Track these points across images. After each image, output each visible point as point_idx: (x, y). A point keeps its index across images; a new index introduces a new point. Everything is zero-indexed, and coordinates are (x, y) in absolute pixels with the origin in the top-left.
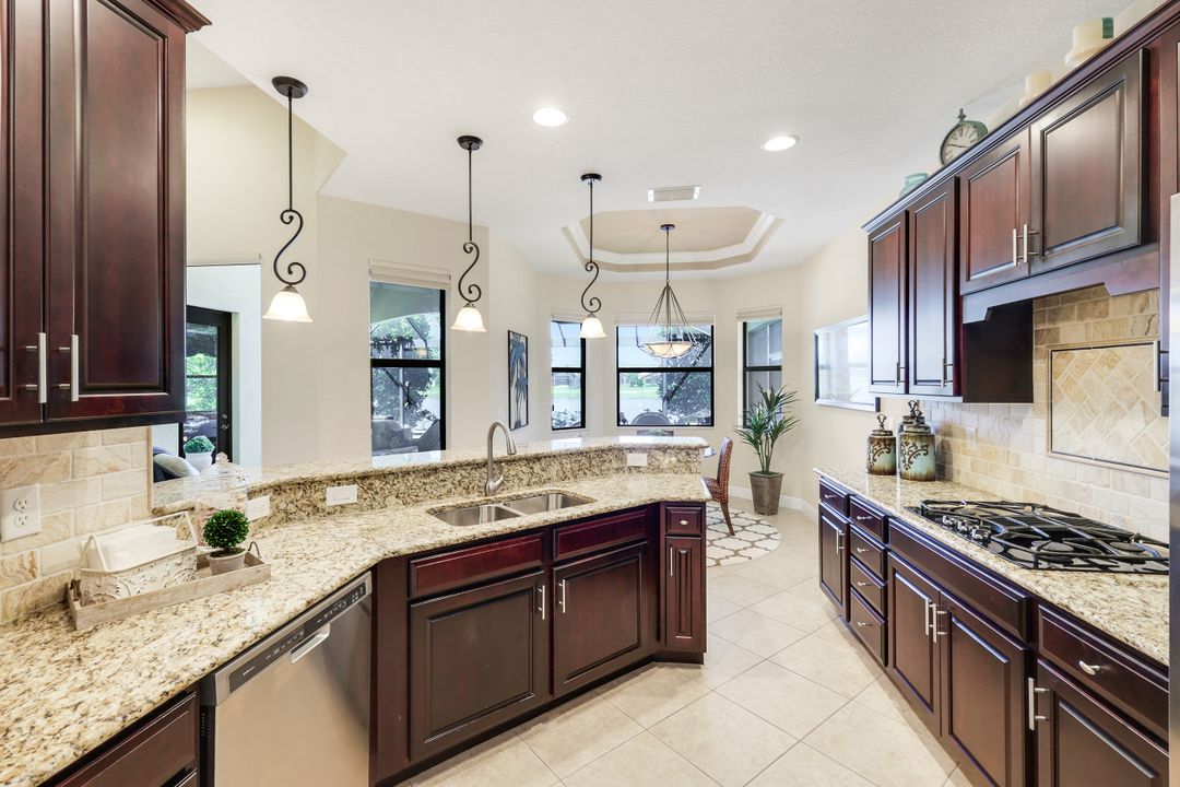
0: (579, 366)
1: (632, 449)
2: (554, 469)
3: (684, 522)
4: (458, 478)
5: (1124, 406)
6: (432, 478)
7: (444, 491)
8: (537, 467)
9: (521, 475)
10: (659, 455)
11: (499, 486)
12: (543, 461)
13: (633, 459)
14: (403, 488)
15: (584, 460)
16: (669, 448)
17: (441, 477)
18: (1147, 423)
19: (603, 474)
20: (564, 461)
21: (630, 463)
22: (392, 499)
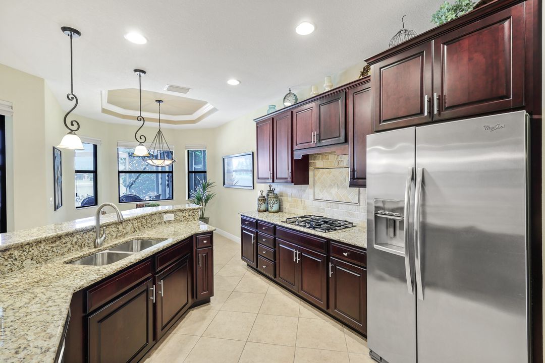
0: (92, 169)
1: (166, 213)
2: (129, 227)
3: (205, 242)
4: (75, 240)
5: (333, 185)
6: (57, 243)
7: (66, 250)
8: (121, 228)
9: (112, 233)
10: (180, 214)
11: (104, 240)
12: (124, 223)
13: (166, 217)
14: (36, 253)
15: (144, 221)
16: (185, 210)
17: (64, 241)
18: (338, 189)
19: (152, 227)
20: (134, 222)
21: (165, 219)
22: (29, 261)
